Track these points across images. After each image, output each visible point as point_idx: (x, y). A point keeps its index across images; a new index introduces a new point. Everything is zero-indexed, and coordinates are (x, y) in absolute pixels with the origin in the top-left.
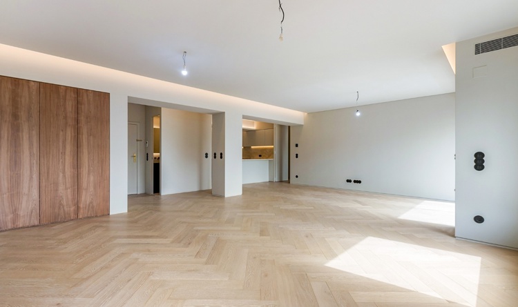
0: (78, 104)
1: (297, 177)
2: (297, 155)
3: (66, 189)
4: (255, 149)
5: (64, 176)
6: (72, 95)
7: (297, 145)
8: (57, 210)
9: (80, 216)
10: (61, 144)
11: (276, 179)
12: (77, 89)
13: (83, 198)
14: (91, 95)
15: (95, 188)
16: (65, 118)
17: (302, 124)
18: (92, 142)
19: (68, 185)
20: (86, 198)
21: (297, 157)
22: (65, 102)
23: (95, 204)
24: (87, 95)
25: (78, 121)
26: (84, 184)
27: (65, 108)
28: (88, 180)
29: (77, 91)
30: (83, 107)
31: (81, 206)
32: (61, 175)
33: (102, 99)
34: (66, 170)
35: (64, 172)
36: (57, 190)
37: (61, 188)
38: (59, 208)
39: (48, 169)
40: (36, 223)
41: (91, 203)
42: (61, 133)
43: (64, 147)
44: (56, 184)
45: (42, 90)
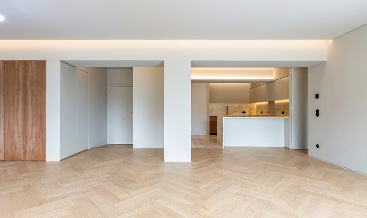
0: (26, 71)
1: (317, 146)
2: (317, 111)
3: (19, 137)
4: (279, 104)
5: (18, 127)
6: (22, 66)
7: (317, 96)
8: (13, 152)
9: (27, 159)
10: (16, 103)
11: (293, 145)
12: (25, 61)
13: (29, 145)
14: (34, 64)
15: (36, 138)
16: (18, 84)
17: (325, 59)
18: (34, 102)
19: (20, 134)
20: (31, 146)
21: (317, 115)
22: (18, 72)
23: (36, 151)
24: (32, 65)
25: (25, 86)
26: (30, 135)
27: (18, 77)
28: (32, 131)
29: (25, 63)
30: (29, 74)
31: (28, 150)
32: (16, 126)
33: (41, 65)
34: (19, 122)
35: (17, 125)
36: (14, 137)
37: (16, 135)
38: (15, 151)
39: (9, 122)
40: (3, 159)
41: (34, 149)
42: (16, 96)
43: (18, 105)
44: (13, 133)
45: (6, 66)
